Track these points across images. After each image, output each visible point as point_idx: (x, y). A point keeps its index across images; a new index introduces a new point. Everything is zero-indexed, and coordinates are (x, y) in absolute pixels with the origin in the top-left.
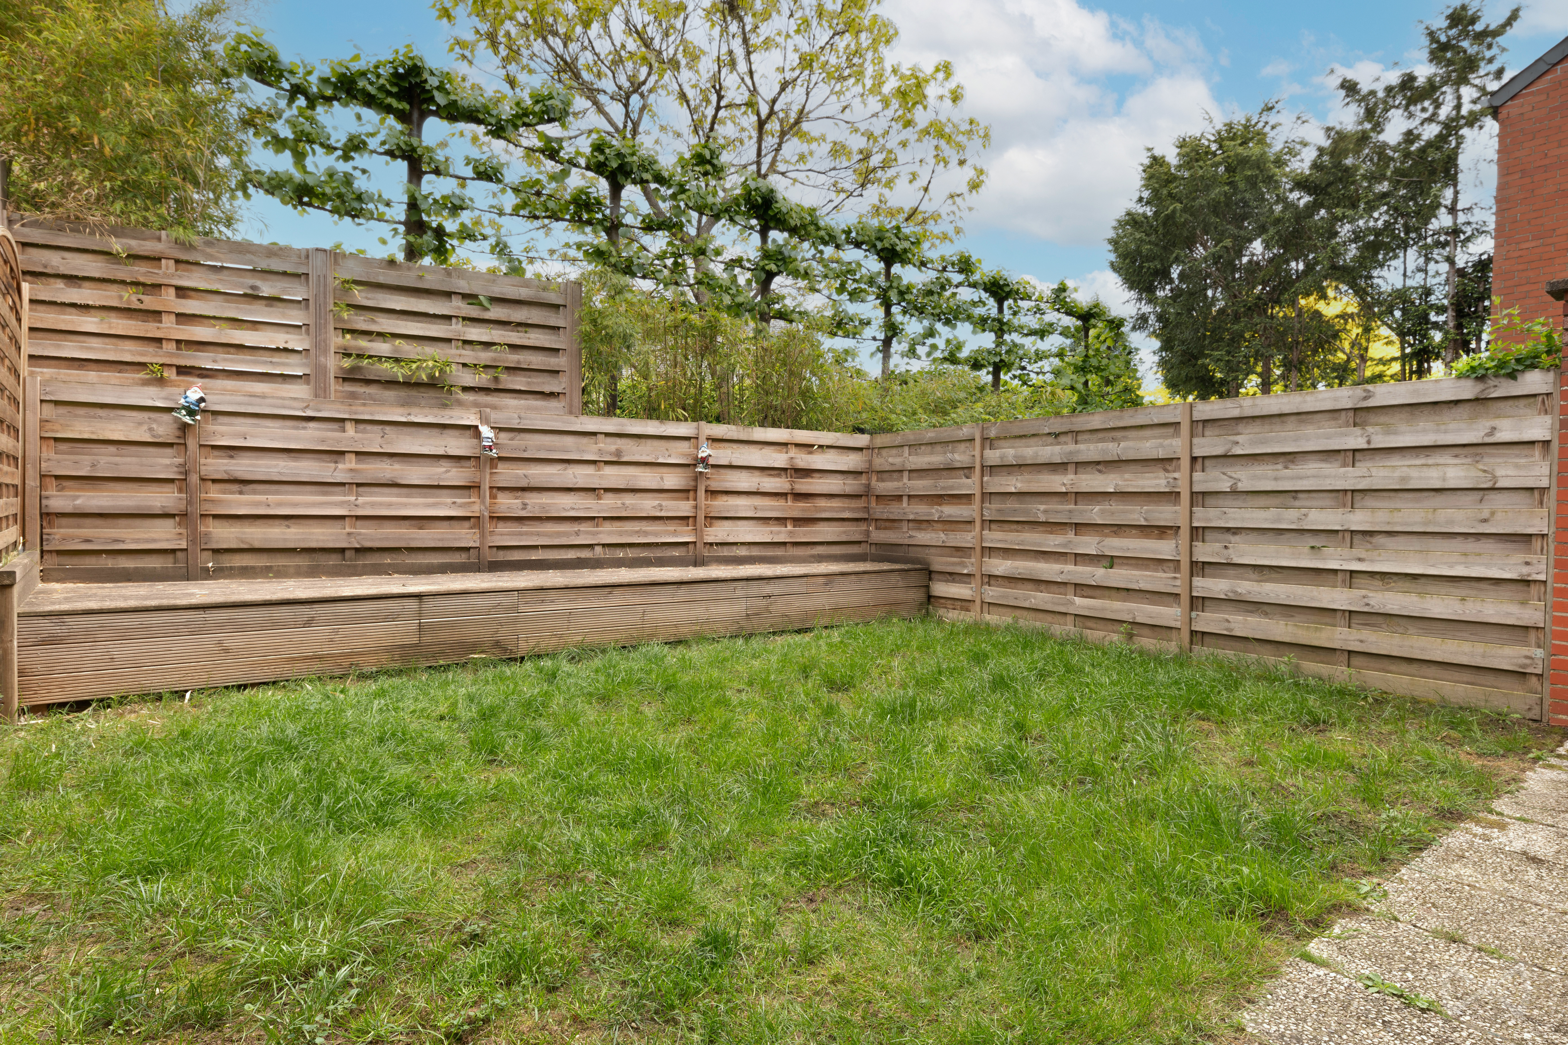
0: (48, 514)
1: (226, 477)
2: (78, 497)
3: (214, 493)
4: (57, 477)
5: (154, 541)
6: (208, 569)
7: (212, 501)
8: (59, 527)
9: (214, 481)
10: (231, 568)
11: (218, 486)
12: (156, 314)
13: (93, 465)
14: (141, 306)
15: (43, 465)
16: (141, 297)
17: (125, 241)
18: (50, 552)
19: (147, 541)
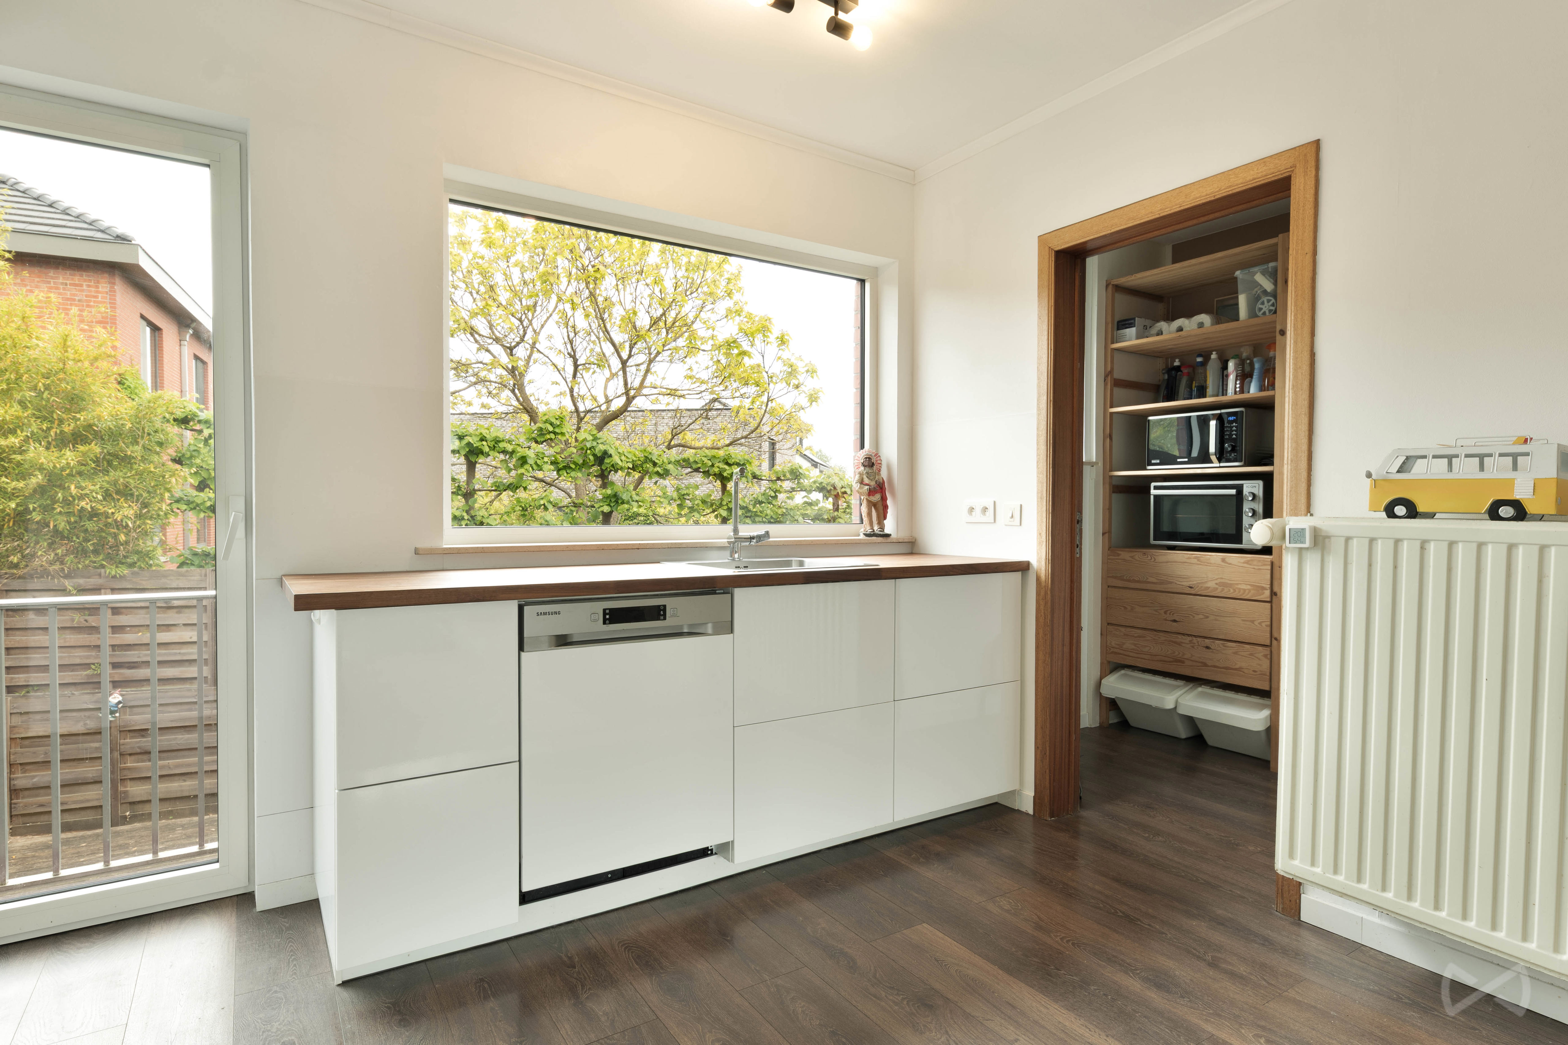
0: (15, 790)
1: (138, 751)
2: (34, 777)
3: (130, 763)
4: (21, 764)
5: (88, 801)
6: (126, 817)
7: (129, 769)
8: (23, 798)
9: (130, 755)
10: (143, 814)
11: (133, 757)
12: (95, 630)
13: (46, 753)
14: (87, 624)
15: (12, 757)
16: (87, 618)
17: (75, 580)
18: (15, 815)
19: (82, 802)
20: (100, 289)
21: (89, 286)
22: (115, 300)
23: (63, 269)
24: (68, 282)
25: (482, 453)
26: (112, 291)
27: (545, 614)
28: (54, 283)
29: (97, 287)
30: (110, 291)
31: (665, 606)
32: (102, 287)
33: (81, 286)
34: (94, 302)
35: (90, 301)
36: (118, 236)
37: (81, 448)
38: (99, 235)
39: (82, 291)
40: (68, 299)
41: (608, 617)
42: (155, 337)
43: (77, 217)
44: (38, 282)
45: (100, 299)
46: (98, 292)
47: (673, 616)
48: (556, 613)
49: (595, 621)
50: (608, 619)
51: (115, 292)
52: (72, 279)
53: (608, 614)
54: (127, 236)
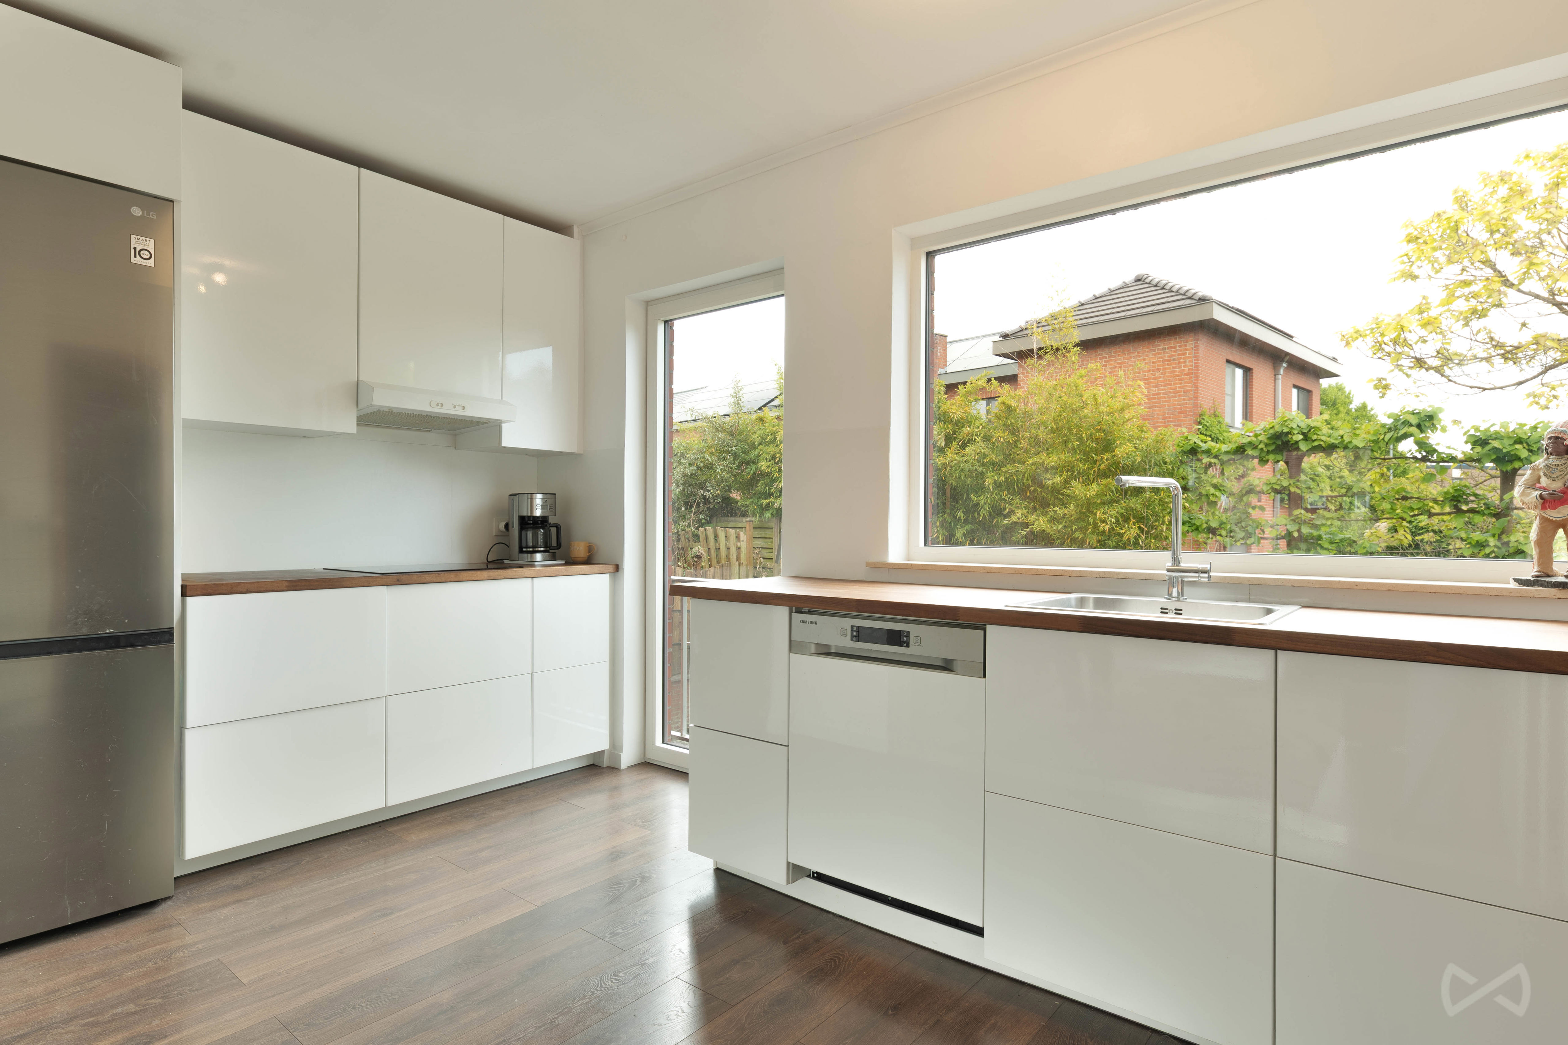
20: (1188, 347)
21: (1180, 346)
22: (1198, 353)
23: (1163, 337)
24: (1167, 347)
25: (1519, 459)
26: (1197, 346)
27: (806, 622)
28: (1158, 350)
29: (1186, 346)
30: (1195, 347)
31: (908, 632)
32: (1189, 344)
33: (1175, 347)
34: (1184, 358)
35: (1181, 358)
36: (1200, 299)
37: (1104, 481)
38: (1188, 302)
39: (1175, 351)
40: (1166, 361)
41: (855, 634)
42: (1246, 375)
43: (1177, 292)
44: (1148, 351)
45: (1187, 355)
46: (1186, 350)
47: (917, 644)
48: (813, 623)
49: (844, 635)
50: (855, 636)
51: (1198, 346)
52: (1170, 344)
53: (855, 631)
54: (1207, 296)
